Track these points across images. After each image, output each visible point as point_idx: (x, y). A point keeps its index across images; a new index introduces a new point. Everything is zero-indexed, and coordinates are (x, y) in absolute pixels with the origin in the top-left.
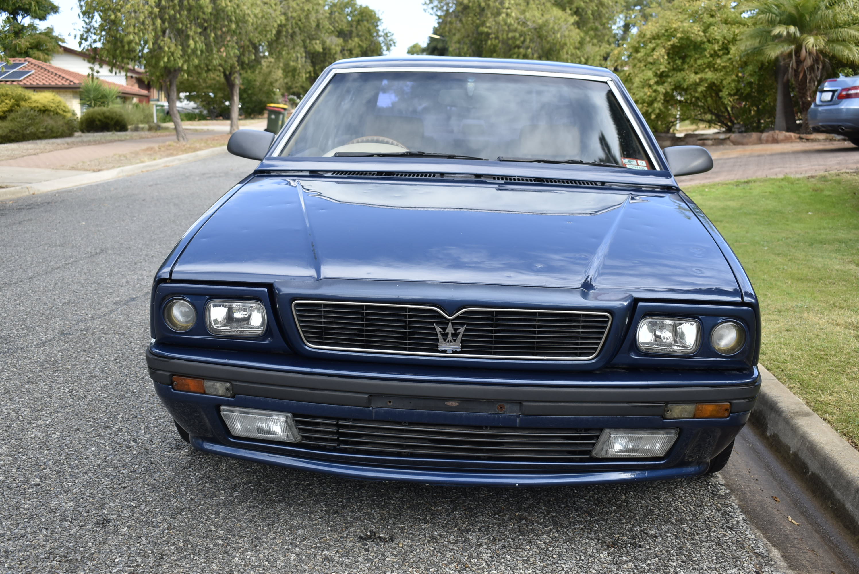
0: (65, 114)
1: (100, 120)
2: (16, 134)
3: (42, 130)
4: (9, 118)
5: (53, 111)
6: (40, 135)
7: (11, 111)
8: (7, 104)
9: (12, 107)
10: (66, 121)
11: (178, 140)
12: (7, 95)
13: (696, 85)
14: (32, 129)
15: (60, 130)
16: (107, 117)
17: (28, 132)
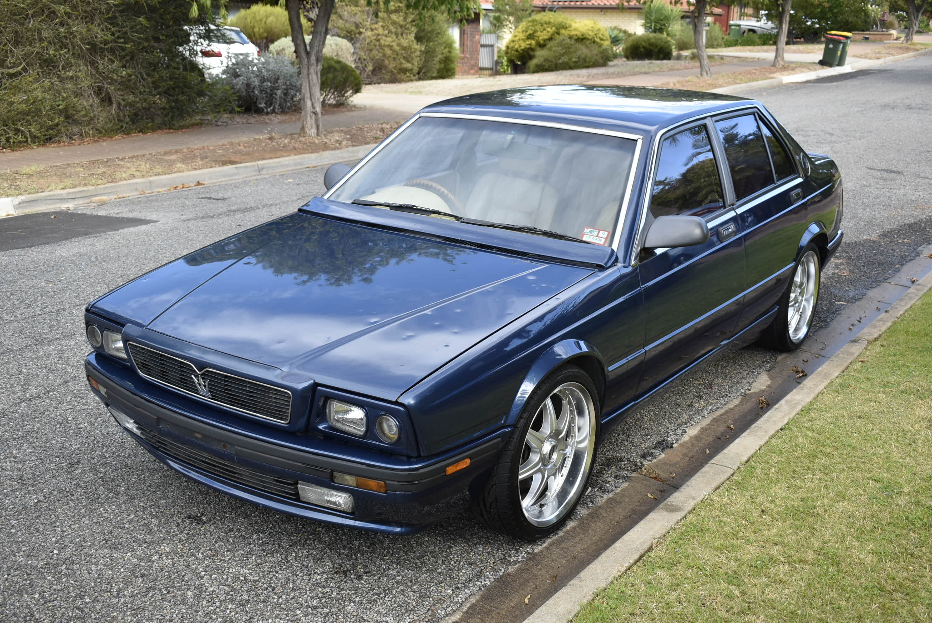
0: (602, 42)
1: (644, 47)
2: (550, 63)
3: (574, 60)
4: (548, 46)
5: (591, 40)
6: (572, 65)
7: (551, 39)
8: (548, 32)
9: (552, 35)
10: (601, 49)
11: (701, 75)
12: (549, 23)
14: (565, 59)
15: (593, 60)
16: (651, 44)
17: (561, 61)
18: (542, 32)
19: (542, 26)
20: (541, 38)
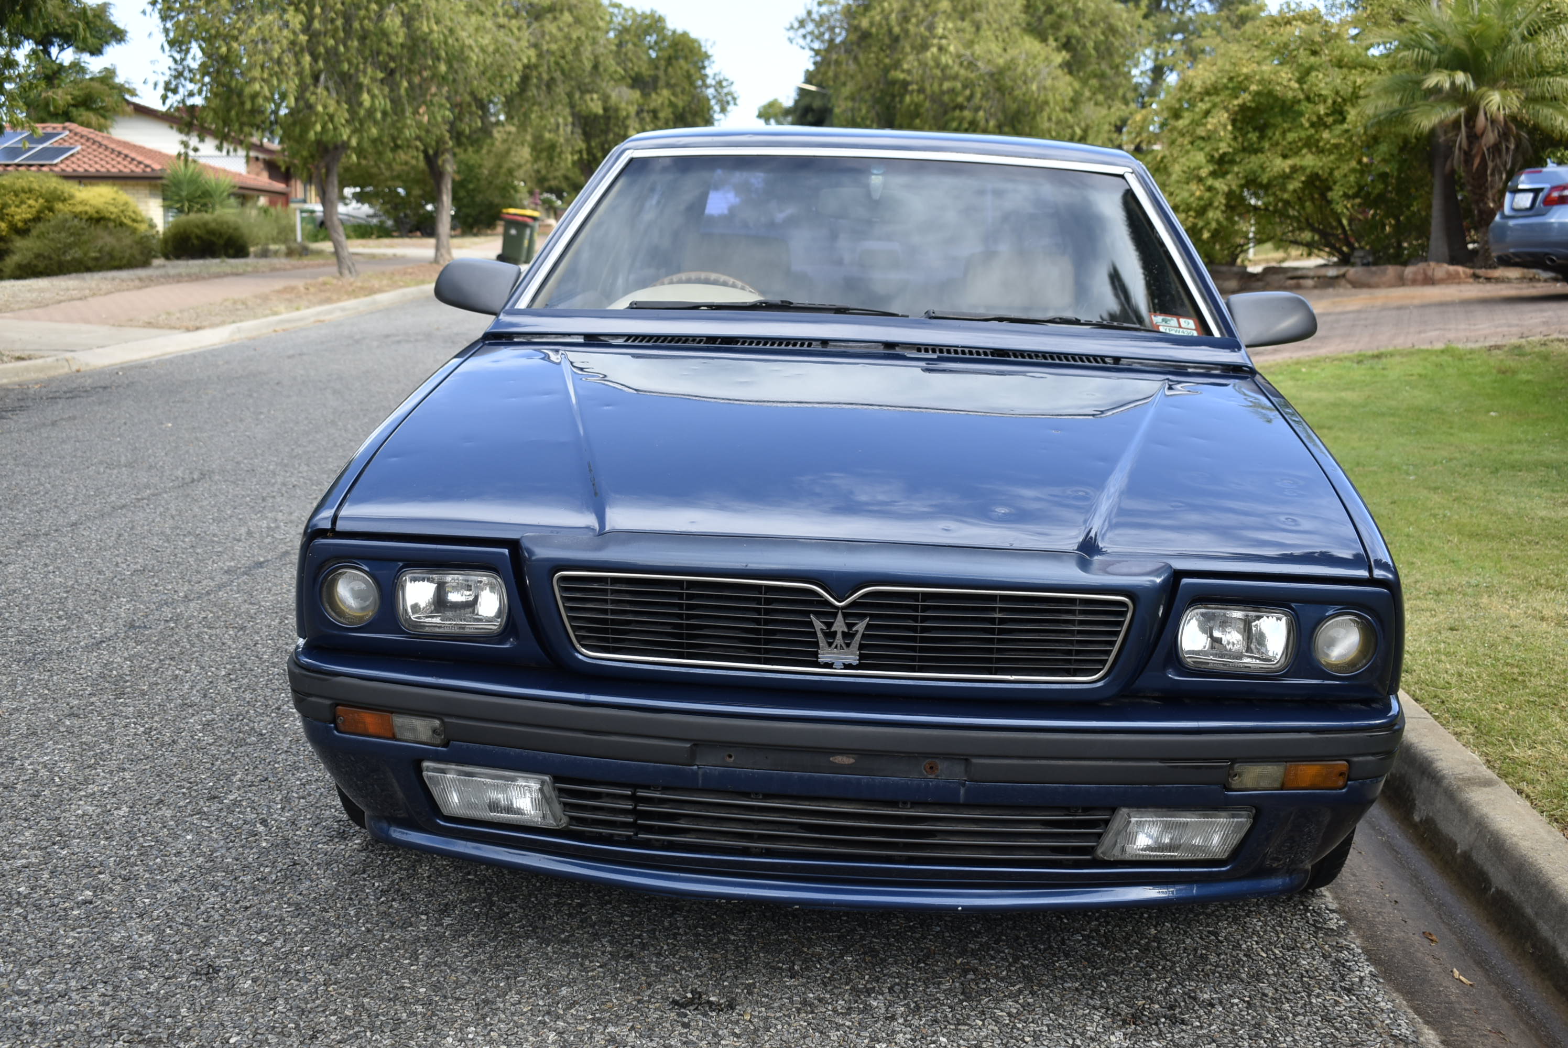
0: (135, 225)
1: (199, 237)
2: (46, 262)
3: (93, 255)
4: (34, 232)
5: (114, 221)
6: (91, 264)
7: (37, 219)
8: (30, 207)
9: (39, 212)
10: (137, 238)
11: (341, 273)
12: (31, 191)
13: (1286, 177)
14: (76, 253)
15: (127, 255)
16: (212, 232)
17: (69, 258)
18: (17, 206)
19: (16, 195)
20: (17, 218)
